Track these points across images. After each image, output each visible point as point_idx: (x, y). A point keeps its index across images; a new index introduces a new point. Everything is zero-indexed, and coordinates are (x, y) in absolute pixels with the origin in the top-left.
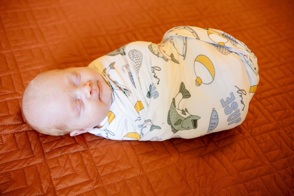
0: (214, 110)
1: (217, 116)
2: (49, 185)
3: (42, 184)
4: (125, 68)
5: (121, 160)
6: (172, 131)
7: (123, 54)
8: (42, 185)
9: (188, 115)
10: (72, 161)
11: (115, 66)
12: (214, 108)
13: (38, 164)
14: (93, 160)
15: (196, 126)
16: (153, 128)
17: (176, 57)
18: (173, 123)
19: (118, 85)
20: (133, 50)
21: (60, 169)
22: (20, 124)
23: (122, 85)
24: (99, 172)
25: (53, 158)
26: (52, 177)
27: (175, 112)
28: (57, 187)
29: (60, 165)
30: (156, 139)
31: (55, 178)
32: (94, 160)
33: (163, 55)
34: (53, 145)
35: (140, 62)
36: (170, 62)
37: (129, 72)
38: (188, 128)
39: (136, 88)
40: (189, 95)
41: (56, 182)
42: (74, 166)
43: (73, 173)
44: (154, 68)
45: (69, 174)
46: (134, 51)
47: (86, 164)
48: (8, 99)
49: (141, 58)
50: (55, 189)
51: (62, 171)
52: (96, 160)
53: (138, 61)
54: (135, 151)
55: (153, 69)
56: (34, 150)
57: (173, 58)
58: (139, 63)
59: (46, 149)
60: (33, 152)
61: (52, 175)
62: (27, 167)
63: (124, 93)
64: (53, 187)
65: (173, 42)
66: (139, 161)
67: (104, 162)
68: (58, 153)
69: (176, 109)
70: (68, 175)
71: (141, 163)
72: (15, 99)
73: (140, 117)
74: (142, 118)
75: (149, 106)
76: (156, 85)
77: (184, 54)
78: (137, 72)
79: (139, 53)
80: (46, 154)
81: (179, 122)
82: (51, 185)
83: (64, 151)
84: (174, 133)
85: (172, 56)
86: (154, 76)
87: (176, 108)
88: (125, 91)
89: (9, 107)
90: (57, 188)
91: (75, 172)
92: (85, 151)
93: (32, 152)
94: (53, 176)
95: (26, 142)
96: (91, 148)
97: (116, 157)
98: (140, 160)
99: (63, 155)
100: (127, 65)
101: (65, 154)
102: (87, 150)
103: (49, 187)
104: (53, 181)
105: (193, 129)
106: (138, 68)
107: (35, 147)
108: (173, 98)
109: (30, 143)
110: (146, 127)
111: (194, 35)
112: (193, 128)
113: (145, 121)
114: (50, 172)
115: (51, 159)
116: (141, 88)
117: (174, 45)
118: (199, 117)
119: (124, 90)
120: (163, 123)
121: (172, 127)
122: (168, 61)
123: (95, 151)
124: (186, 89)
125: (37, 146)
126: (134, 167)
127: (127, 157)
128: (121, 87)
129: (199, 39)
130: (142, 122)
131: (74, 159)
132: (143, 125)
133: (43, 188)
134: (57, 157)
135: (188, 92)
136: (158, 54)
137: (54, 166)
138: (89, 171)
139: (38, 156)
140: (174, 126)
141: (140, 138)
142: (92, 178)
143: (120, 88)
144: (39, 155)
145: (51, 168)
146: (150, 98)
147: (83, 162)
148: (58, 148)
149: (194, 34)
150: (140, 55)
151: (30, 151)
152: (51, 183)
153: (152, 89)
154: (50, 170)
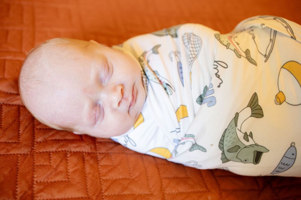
0: (293, 145)
1: (295, 154)
2: (27, 190)
3: (17, 186)
4: (173, 56)
5: (137, 179)
6: (221, 159)
7: (175, 36)
8: (17, 188)
9: (251, 142)
10: (70, 163)
11: (159, 50)
12: (294, 143)
13: (21, 154)
14: (99, 168)
15: (258, 161)
16: (194, 148)
17: (253, 55)
18: (226, 148)
19: (159, 77)
20: (190, 33)
21: (49, 170)
22: (14, 94)
23: (164, 77)
24: (103, 189)
25: (43, 152)
26: (35, 179)
27: (234, 133)
28: (37, 195)
29: (51, 164)
30: (193, 164)
31: (39, 181)
32: (100, 170)
33: (235, 48)
34: (50, 134)
35: (196, 51)
36: (244, 60)
37: (178, 62)
38: (246, 160)
39: (183, 85)
40: (262, 114)
41: (39, 187)
42: (71, 170)
43: (65, 181)
44: (218, 62)
45: (60, 180)
46: (192, 35)
47: (87, 172)
48: (8, 57)
49: (199, 47)
50: (34, 198)
51: (51, 173)
52: (103, 171)
53: (194, 50)
54: (159, 171)
55: (216, 64)
56: (22, 134)
57: (249, 55)
58: (196, 53)
59: (38, 137)
60: (20, 137)
61: (35, 176)
62: (4, 155)
63: (165, 89)
64: (32, 193)
65: (253, 34)
66: (161, 187)
67: (113, 176)
68: (52, 147)
69: (237, 130)
70: (58, 181)
71: (164, 191)
72: (18, 60)
73: (180, 129)
74: (181, 130)
75: (196, 116)
76: (215, 87)
77: (267, 54)
78: (191, 64)
79: (198, 39)
80: (36, 144)
81: (236, 149)
82: (29, 190)
83: (62, 146)
84: (223, 163)
85: (247, 52)
86: (216, 74)
87: (236, 128)
88: (167, 87)
89: (6, 67)
90: (37, 197)
91: (69, 180)
92: (91, 153)
93: (18, 136)
94: (37, 177)
95: (15, 120)
96: (101, 152)
97: (131, 172)
98: (164, 186)
99: (59, 151)
100: (176, 52)
101: (62, 151)
102: (94, 153)
103: (25, 193)
104: (34, 184)
105: (252, 165)
106: (192, 59)
107: (24, 131)
108: (237, 113)
109: (19, 123)
110: (184, 143)
111: (288, 32)
112: (252, 162)
113: (186, 135)
114: (34, 171)
115: (40, 152)
116: (191, 88)
117: (254, 38)
118: (267, 150)
119: (165, 86)
120: (212, 145)
121: (223, 153)
122: (241, 58)
123: (104, 157)
124: (259, 104)
125: (27, 130)
126: (154, 194)
127: (147, 177)
128: (163, 80)
129: (295, 39)
130: (181, 135)
131: (73, 161)
132: (180, 140)
133: (17, 191)
134: (50, 152)
135: (261, 109)
136: (228, 44)
137: (42, 164)
138: (89, 184)
139: (24, 143)
140: (226, 153)
141: (171, 156)
142: (90, 195)
143: (160, 81)
144: (26, 143)
145: (37, 166)
146: (201, 104)
147: (84, 168)
148: (56, 140)
149: (288, 29)
150: (199, 42)
151: (16, 134)
152: (31, 187)
153: (208, 93)
154: (35, 167)
